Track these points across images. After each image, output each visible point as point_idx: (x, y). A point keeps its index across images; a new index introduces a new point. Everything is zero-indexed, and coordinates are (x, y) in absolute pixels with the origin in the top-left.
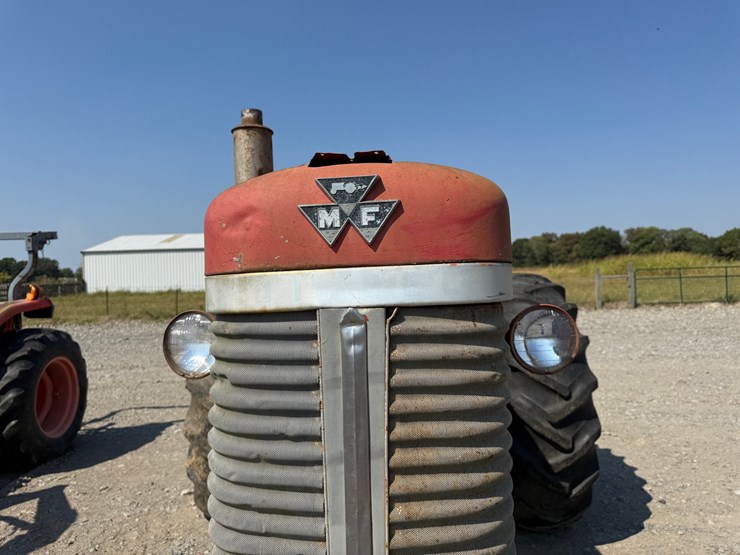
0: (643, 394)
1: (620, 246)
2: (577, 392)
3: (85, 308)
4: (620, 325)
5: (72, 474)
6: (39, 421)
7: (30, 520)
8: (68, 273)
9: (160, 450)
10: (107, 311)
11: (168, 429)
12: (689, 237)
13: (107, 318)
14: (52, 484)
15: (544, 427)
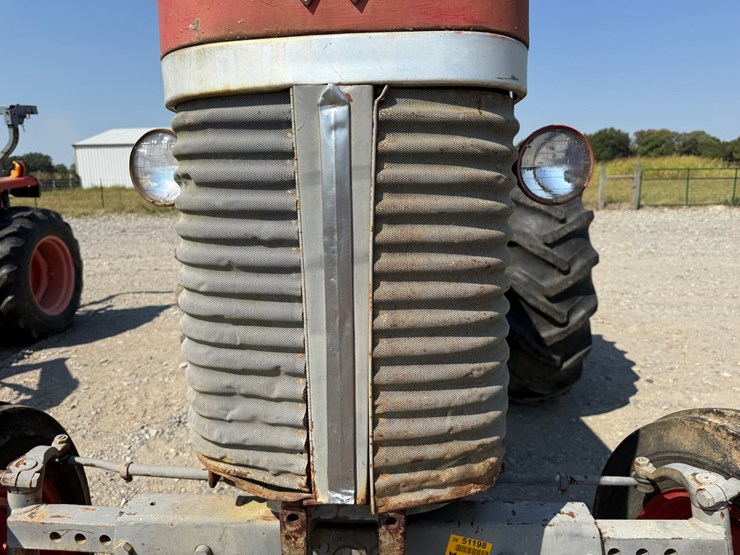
0: (639, 287)
1: (628, 149)
2: (576, 267)
3: (80, 202)
4: (621, 225)
5: (73, 348)
6: (36, 300)
7: (34, 387)
8: (62, 169)
9: (159, 329)
10: (103, 205)
11: (165, 311)
12: (701, 140)
13: (103, 211)
14: (53, 357)
15: (540, 301)
